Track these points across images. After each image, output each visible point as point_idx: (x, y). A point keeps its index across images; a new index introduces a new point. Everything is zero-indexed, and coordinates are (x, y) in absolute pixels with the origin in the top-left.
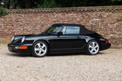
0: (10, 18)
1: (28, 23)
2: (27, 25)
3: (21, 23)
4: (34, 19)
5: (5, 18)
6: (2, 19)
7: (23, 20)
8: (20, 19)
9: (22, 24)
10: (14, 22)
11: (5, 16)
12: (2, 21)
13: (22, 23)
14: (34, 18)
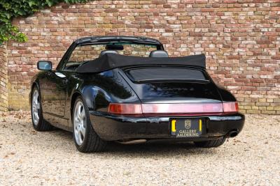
0: (109, 10)
1: (197, 30)
2: (191, 39)
3: (162, 30)
4: (228, 15)
5: (85, 11)
6: (71, 18)
7: (174, 18)
8: (156, 15)
9: (170, 34)
10: (128, 26)
11: (87, 6)
12: (68, 23)
13: (167, 31)
14: (226, 14)
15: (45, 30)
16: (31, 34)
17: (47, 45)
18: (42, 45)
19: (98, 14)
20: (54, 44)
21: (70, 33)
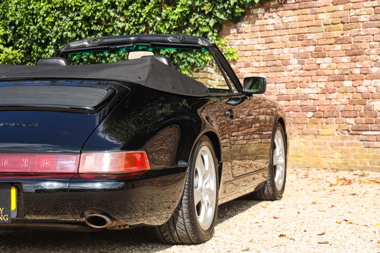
15: (260, 40)
16: (243, 48)
17: (263, 64)
18: (256, 64)
19: (324, 9)
20: (271, 63)
21: (290, 42)
